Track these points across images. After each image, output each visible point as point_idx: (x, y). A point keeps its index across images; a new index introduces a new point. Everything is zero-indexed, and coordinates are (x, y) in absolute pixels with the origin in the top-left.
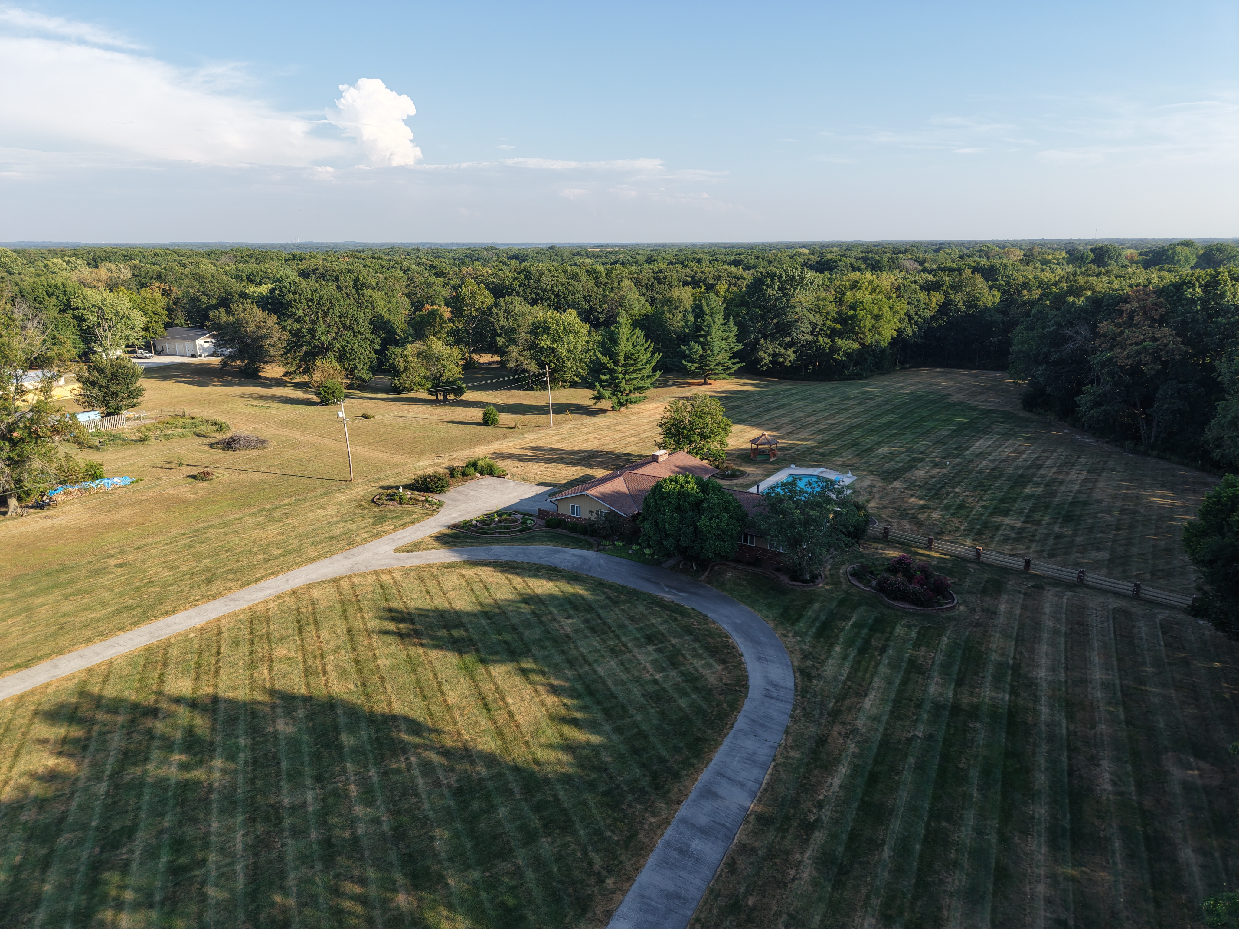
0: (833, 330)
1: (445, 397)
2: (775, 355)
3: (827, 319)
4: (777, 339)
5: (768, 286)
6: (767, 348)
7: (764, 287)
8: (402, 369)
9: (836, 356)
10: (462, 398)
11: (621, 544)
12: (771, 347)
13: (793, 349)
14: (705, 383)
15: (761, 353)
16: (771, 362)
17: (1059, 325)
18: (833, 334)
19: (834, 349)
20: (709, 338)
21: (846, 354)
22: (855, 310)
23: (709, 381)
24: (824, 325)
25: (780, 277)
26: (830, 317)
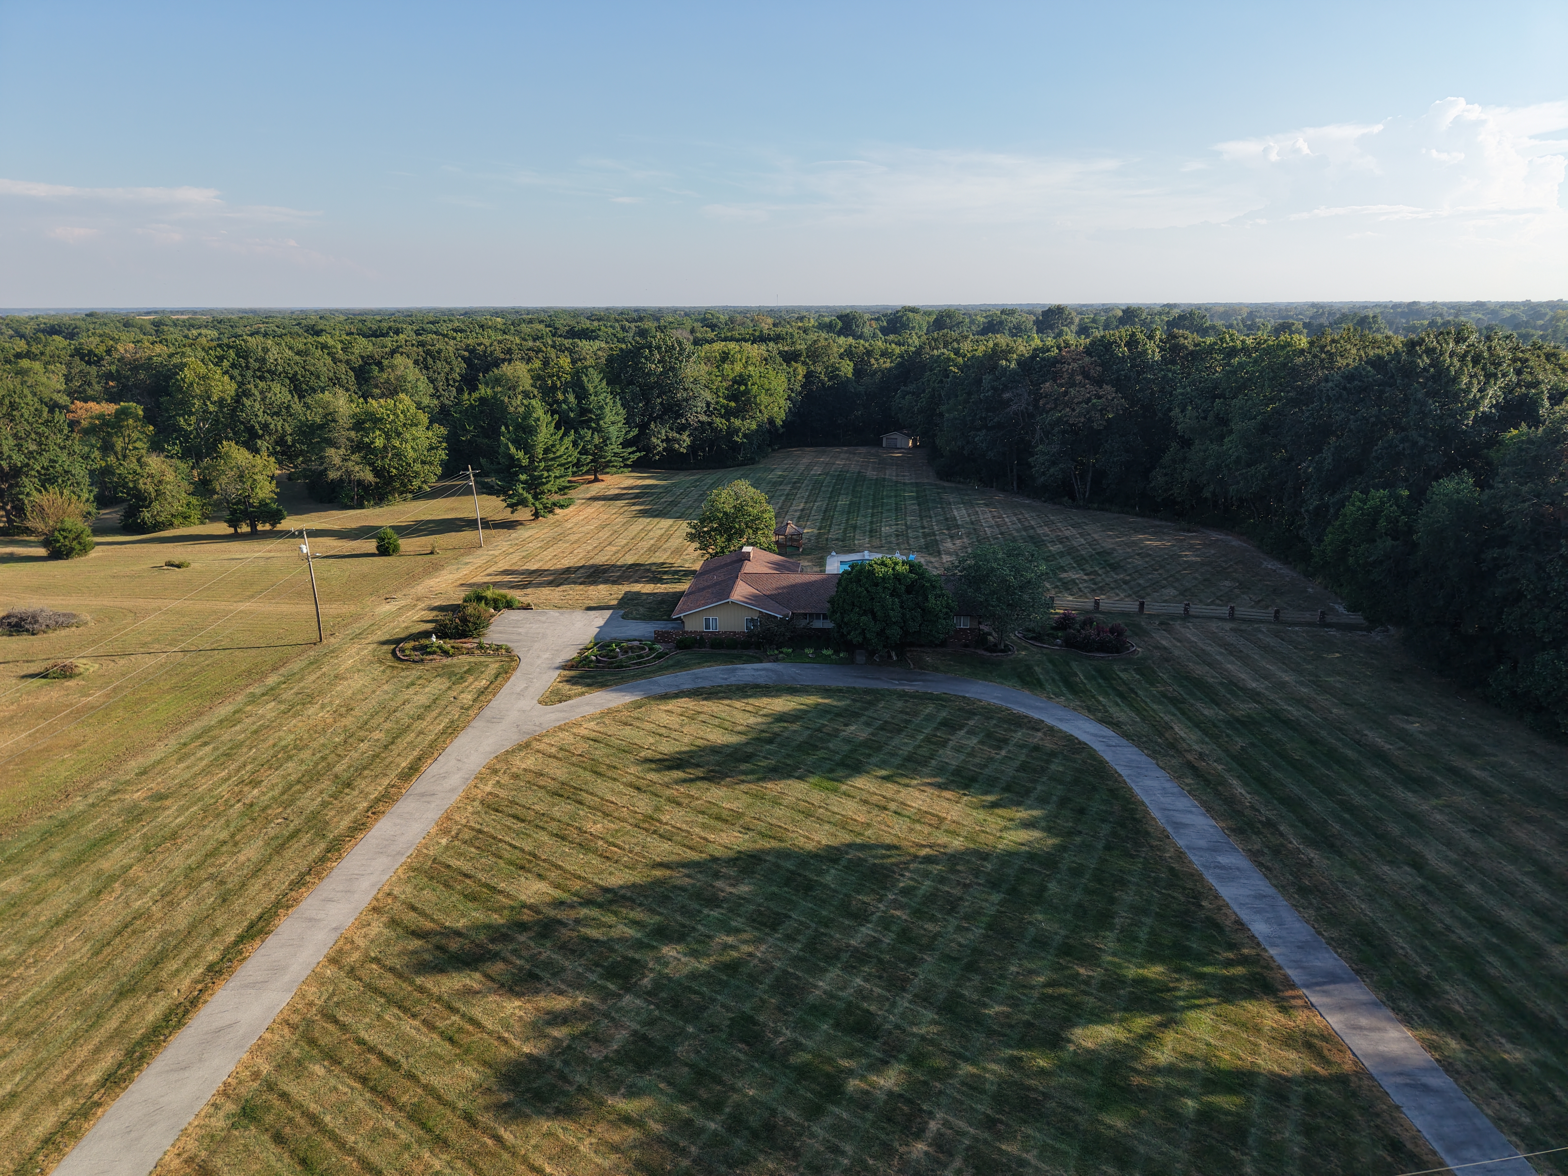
0: (726, 407)
1: (253, 526)
2: (667, 440)
3: (718, 396)
4: (667, 422)
5: (646, 358)
6: (659, 433)
7: (643, 360)
8: (153, 495)
9: (736, 438)
10: (279, 527)
11: (790, 650)
12: (663, 431)
13: (687, 433)
14: (596, 480)
15: (654, 440)
16: (664, 449)
17: (994, 389)
18: (728, 414)
19: (732, 431)
20: (601, 422)
21: (745, 436)
22: (746, 385)
23: (600, 477)
24: (717, 403)
25: (659, 348)
26: (720, 394)
